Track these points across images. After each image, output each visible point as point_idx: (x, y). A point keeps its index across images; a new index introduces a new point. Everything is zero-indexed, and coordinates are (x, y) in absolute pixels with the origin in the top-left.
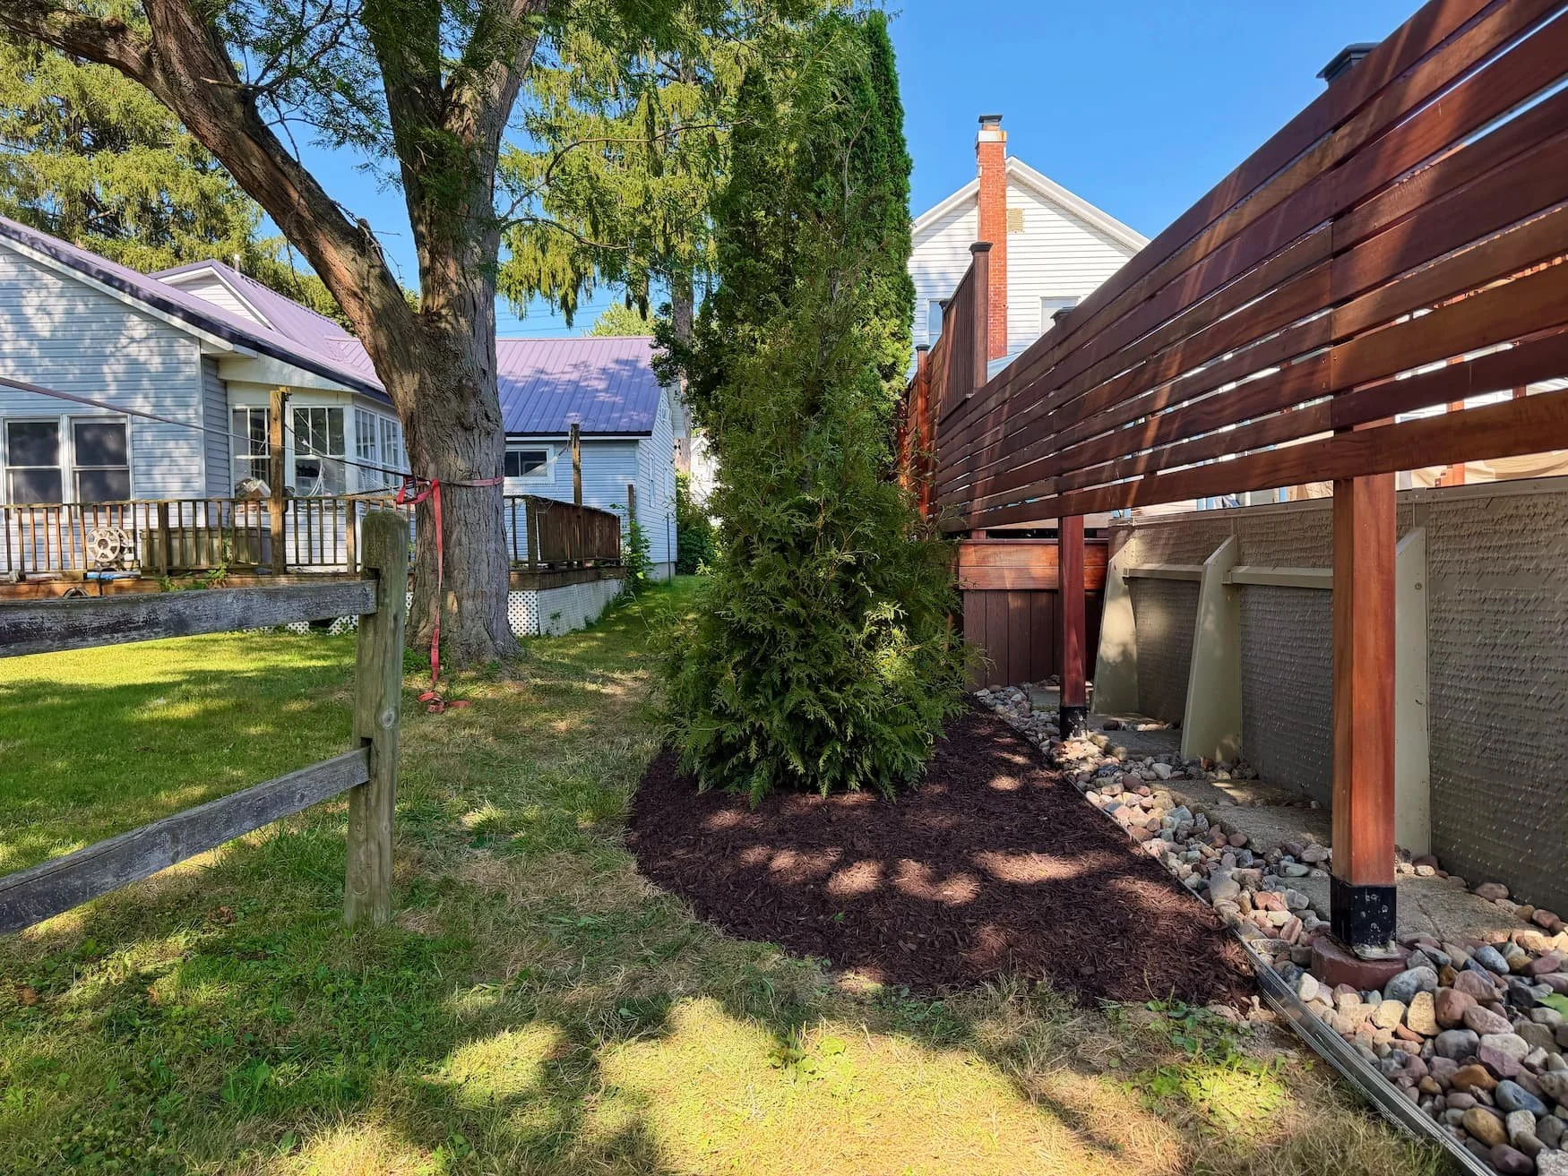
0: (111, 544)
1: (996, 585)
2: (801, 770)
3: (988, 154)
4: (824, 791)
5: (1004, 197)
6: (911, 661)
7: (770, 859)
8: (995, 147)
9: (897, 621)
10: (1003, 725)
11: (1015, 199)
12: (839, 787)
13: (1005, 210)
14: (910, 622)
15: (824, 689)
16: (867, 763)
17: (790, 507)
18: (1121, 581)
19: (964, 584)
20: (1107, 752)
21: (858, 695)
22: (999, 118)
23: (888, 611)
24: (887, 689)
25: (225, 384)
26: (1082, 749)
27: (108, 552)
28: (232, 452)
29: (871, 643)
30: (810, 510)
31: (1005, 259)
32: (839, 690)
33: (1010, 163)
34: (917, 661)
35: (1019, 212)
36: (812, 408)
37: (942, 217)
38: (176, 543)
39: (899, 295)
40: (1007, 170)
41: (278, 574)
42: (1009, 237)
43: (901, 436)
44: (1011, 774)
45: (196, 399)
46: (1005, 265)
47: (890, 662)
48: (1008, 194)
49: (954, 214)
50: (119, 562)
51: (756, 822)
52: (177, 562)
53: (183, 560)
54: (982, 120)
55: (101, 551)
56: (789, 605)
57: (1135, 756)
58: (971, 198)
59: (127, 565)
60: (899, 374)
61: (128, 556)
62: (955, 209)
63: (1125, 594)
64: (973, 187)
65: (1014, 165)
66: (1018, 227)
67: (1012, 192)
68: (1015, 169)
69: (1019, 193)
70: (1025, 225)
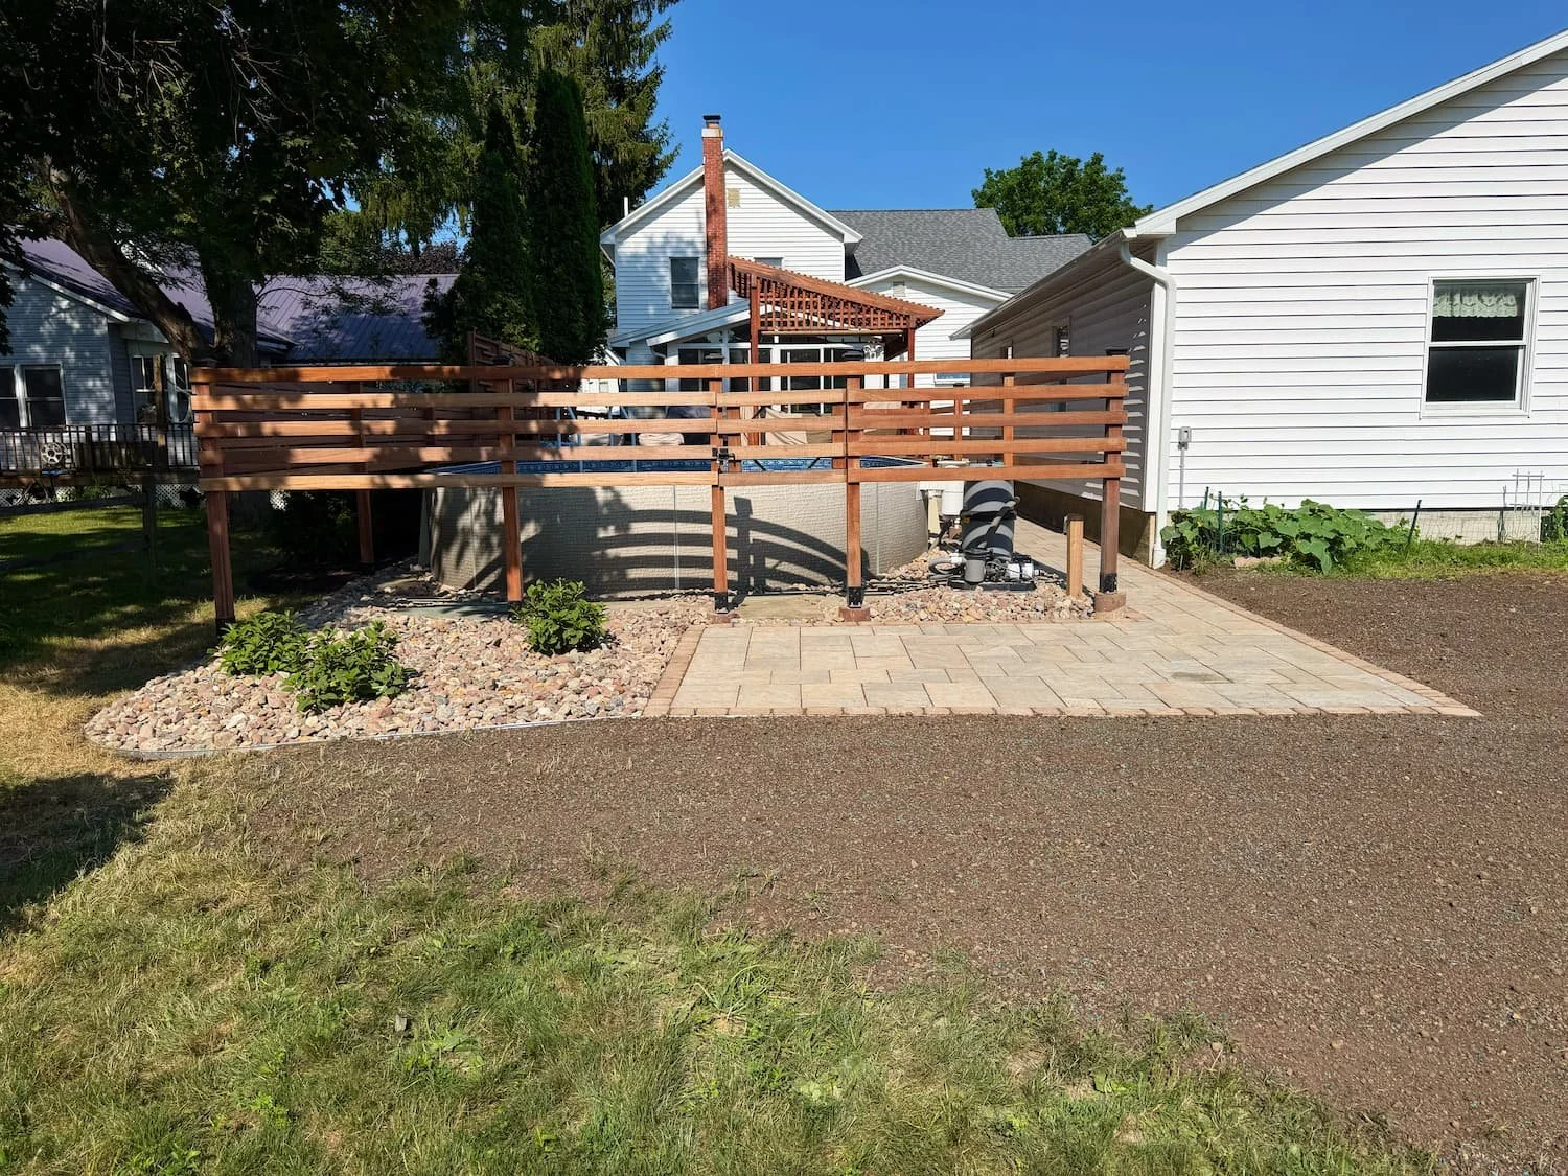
0: (56, 453)
3: (709, 146)
5: (724, 179)
8: (716, 141)
11: (732, 180)
13: (724, 190)
22: (718, 118)
25: (126, 341)
27: (55, 458)
28: (133, 387)
31: (725, 228)
33: (726, 154)
35: (736, 191)
37: (677, 194)
38: (98, 452)
40: (725, 160)
41: (165, 472)
42: (728, 211)
45: (106, 351)
46: (724, 233)
48: (727, 176)
49: (689, 191)
50: (62, 463)
52: (99, 463)
53: (103, 462)
54: (706, 118)
55: (50, 458)
58: (698, 180)
59: (67, 466)
61: (68, 461)
62: (687, 188)
64: (699, 172)
65: (730, 155)
66: (736, 202)
67: (730, 176)
68: (732, 159)
69: (736, 176)
70: (741, 201)
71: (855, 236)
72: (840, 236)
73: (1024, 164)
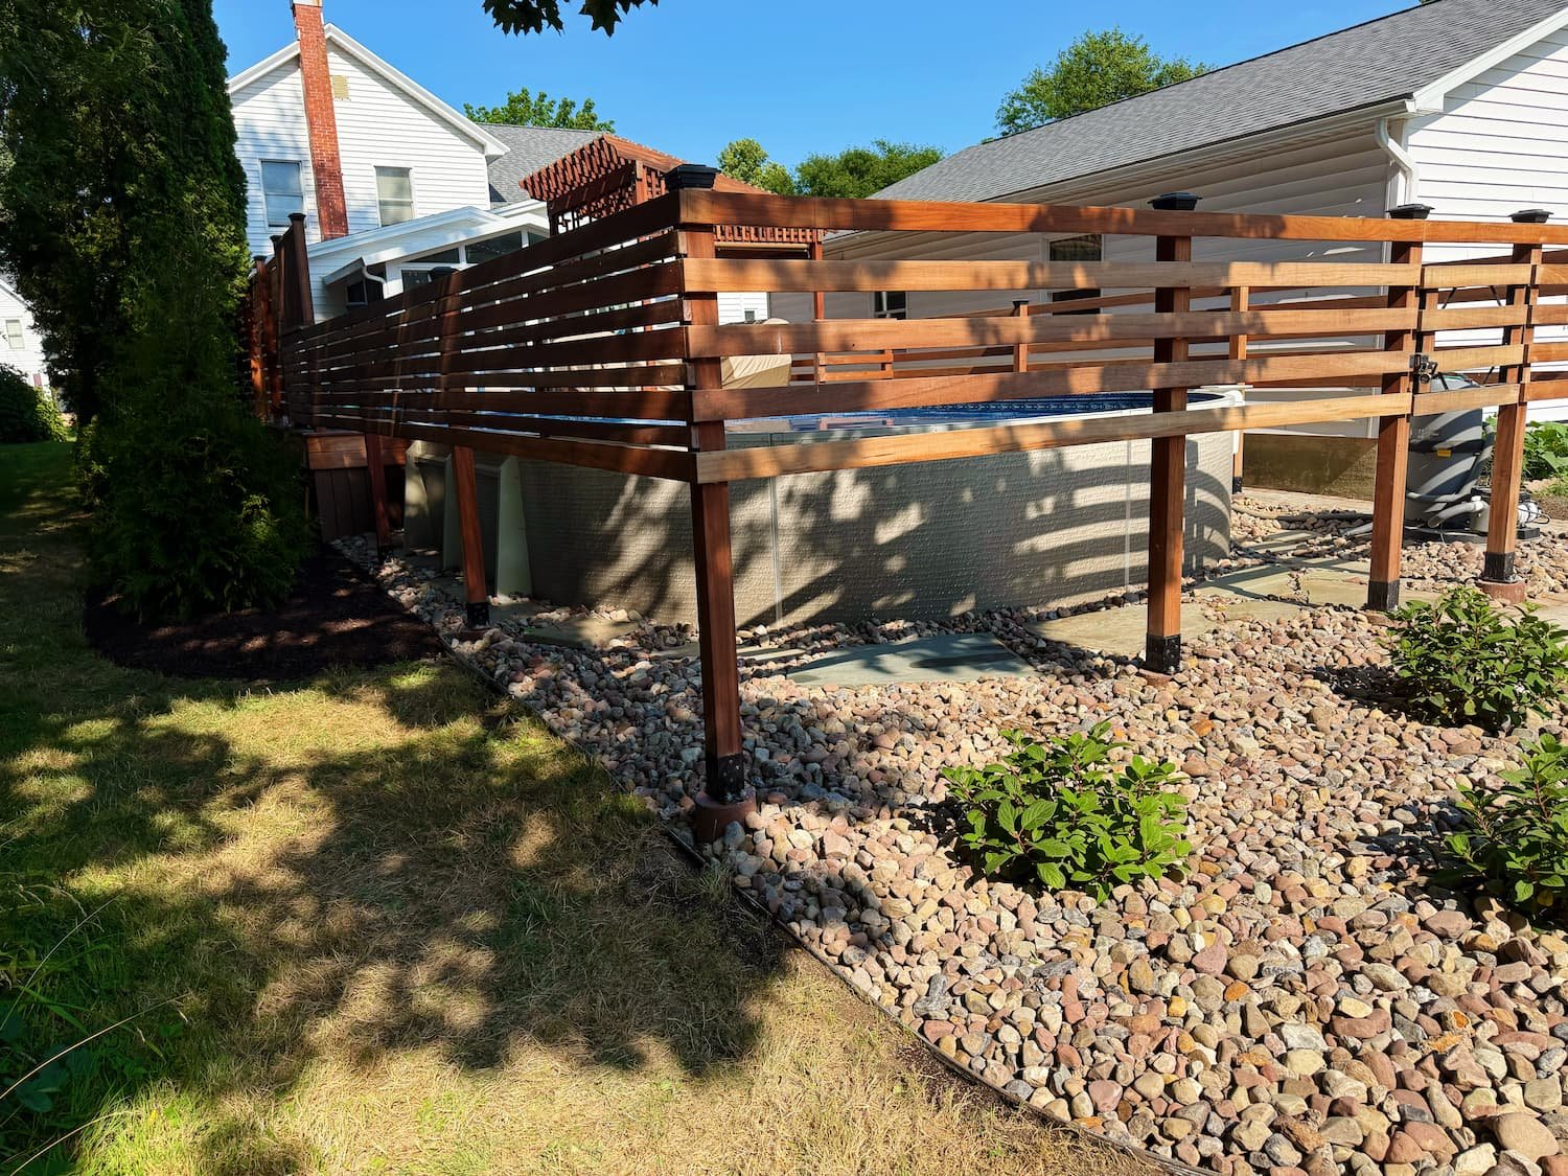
1: (338, 466)
2: (212, 597)
3: (305, 17)
4: (229, 608)
5: (326, 63)
6: (275, 528)
7: (203, 644)
8: (313, 9)
9: (264, 505)
10: (349, 562)
11: (337, 65)
12: (238, 606)
13: (328, 76)
14: (272, 506)
15: (222, 550)
16: (254, 590)
17: (183, 441)
18: (414, 466)
19: (312, 466)
20: (404, 568)
21: (245, 550)
23: (257, 500)
24: (263, 546)
26: (389, 569)
29: (249, 519)
30: (200, 446)
31: (334, 126)
32: (232, 550)
33: (329, 29)
34: (280, 528)
35: (343, 80)
36: (189, 376)
37: (263, 76)
39: (230, 201)
40: (327, 36)
42: (336, 107)
43: (249, 326)
44: (345, 588)
46: (335, 132)
47: (261, 528)
48: (330, 59)
49: (268, 79)
51: (188, 630)
56: (192, 502)
57: (417, 569)
58: (292, 60)
60: (240, 273)
62: (277, 69)
63: (417, 473)
64: (293, 49)
65: (332, 32)
66: (345, 96)
67: (333, 59)
68: (334, 36)
69: (340, 60)
70: (351, 93)
71: (502, 149)
72: (481, 147)
73: (512, 101)
